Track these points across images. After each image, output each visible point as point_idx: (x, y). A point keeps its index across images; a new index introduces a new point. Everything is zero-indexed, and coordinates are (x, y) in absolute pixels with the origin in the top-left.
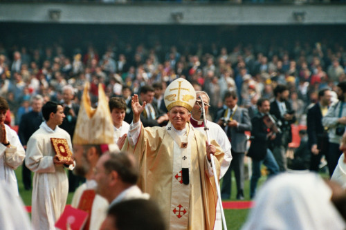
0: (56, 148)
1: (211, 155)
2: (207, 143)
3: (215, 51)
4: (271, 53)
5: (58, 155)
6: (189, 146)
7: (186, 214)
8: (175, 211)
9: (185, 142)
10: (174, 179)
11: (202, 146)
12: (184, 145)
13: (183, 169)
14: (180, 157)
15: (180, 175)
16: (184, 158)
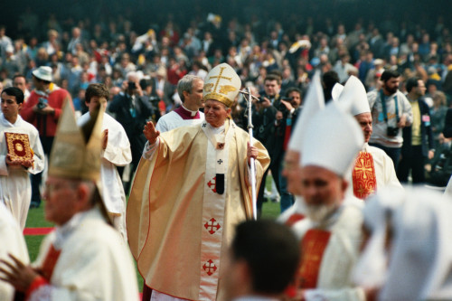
0: (11, 146)
1: (252, 159)
2: (248, 144)
3: (331, 30)
4: (403, 32)
5: (12, 154)
6: (226, 147)
7: (221, 229)
8: (207, 226)
9: (221, 142)
10: (207, 187)
11: (243, 148)
12: (221, 146)
13: (218, 175)
14: (215, 160)
15: (214, 182)
16: (220, 162)
